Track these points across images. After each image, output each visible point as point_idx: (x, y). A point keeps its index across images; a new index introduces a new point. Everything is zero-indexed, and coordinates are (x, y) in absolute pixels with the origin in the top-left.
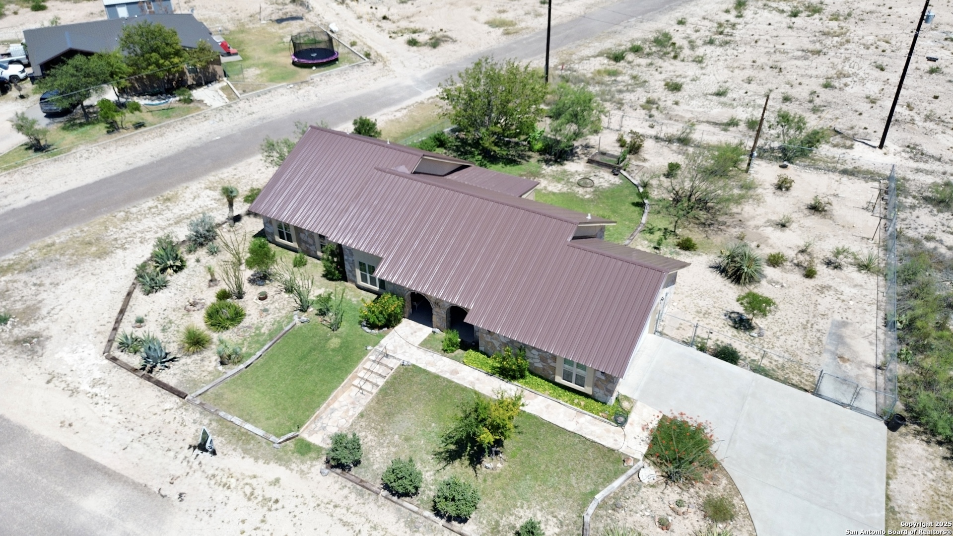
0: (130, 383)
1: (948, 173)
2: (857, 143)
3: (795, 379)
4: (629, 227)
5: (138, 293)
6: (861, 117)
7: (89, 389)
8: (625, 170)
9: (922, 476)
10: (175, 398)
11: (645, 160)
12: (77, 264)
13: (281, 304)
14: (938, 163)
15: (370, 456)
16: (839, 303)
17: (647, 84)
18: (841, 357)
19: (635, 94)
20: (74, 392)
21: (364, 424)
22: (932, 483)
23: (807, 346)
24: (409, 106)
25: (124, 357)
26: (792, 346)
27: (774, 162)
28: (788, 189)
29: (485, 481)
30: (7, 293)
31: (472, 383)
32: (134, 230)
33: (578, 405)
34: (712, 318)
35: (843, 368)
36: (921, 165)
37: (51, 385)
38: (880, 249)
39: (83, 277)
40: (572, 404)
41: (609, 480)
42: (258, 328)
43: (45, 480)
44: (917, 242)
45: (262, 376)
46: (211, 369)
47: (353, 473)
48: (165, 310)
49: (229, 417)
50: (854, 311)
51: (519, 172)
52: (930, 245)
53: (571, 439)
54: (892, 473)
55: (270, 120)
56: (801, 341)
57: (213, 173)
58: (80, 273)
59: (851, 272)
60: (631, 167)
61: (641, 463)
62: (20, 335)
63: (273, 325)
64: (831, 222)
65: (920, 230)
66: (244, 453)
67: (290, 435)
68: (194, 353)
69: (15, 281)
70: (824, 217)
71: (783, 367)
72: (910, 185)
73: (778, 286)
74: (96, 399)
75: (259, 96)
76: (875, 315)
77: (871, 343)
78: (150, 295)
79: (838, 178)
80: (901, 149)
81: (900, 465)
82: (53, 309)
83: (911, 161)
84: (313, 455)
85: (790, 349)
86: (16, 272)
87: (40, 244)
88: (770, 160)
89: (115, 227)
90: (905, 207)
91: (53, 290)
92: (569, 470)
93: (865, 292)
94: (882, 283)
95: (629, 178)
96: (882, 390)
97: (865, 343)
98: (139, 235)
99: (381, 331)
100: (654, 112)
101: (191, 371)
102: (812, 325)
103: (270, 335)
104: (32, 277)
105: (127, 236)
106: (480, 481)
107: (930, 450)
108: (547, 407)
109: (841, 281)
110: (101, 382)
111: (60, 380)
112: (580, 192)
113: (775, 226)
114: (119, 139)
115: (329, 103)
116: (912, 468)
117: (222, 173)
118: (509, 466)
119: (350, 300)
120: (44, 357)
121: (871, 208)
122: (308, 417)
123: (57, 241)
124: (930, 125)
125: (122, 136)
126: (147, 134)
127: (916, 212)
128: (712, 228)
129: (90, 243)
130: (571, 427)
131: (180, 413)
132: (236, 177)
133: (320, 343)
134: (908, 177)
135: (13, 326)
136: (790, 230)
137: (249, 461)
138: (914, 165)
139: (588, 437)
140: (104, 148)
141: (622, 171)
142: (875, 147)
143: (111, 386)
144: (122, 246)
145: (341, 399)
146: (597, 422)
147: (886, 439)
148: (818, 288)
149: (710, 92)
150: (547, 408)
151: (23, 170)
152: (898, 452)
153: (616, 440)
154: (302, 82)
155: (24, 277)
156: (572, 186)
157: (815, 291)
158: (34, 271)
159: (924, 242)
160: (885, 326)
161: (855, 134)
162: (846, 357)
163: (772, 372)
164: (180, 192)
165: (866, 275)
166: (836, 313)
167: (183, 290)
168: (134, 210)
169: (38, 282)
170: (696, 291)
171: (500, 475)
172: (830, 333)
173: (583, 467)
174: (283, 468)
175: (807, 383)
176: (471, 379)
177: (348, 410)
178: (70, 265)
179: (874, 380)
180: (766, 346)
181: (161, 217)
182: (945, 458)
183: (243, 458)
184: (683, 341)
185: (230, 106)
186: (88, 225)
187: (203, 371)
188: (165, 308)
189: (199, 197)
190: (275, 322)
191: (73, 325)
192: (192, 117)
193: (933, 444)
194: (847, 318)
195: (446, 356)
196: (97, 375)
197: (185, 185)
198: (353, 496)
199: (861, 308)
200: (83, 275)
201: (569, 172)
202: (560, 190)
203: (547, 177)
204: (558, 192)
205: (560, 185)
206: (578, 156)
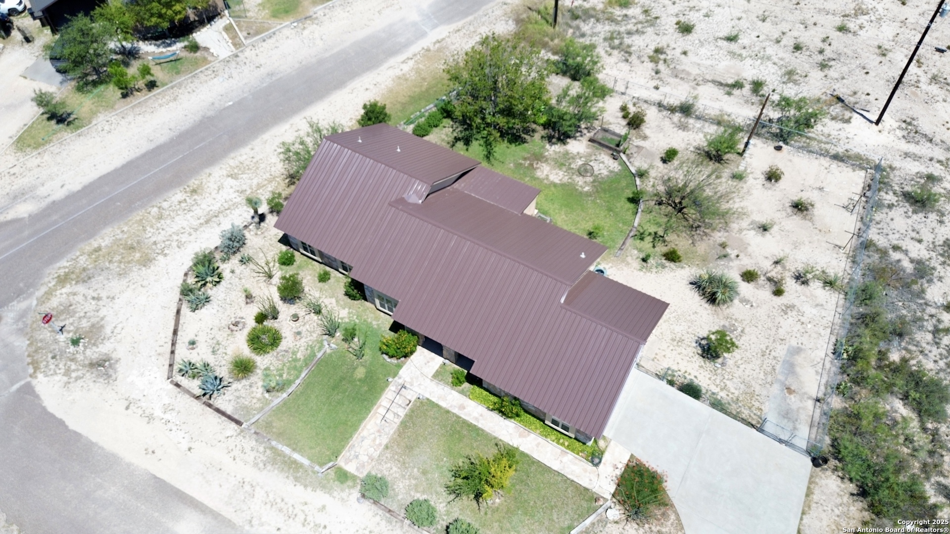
0: (195, 409)
1: (935, 160)
2: (855, 115)
3: (745, 413)
4: (621, 232)
5: (185, 310)
6: (868, 77)
7: (162, 415)
8: (624, 153)
9: (830, 511)
10: (233, 425)
11: (645, 138)
12: (125, 273)
13: (312, 326)
14: (929, 144)
15: (395, 487)
16: (799, 326)
17: (658, 21)
18: (788, 389)
19: (643, 37)
20: (150, 418)
21: (389, 456)
22: (836, 518)
23: (762, 376)
24: (415, 55)
25: (184, 381)
26: (749, 376)
27: (770, 142)
28: (777, 181)
29: (486, 514)
30: (71, 308)
31: (477, 419)
32: (170, 231)
33: (563, 444)
34: (684, 346)
35: (788, 401)
36: (912, 148)
37: (130, 411)
38: (849, 260)
39: (134, 289)
40: (558, 443)
41: (583, 517)
42: (294, 353)
43: (143, 507)
44: (884, 253)
45: (302, 404)
46: (259, 395)
47: (383, 503)
48: (211, 329)
49: (280, 447)
50: (810, 336)
51: (524, 154)
52: (895, 256)
53: (556, 477)
54: (806, 509)
55: (279, 76)
56: (757, 371)
57: (232, 155)
58: (131, 284)
59: (816, 287)
60: (632, 150)
61: (609, 503)
62: (93, 357)
63: (307, 349)
64: (810, 224)
65: (891, 237)
66: (296, 481)
67: (330, 464)
68: (243, 378)
69: (75, 294)
70: (805, 218)
71: (738, 400)
72: (895, 176)
73: (748, 306)
74: (170, 425)
75: (264, 41)
76: (827, 341)
77: (817, 372)
78: (196, 311)
79: (827, 165)
80: (897, 124)
81: (815, 501)
82: (115, 327)
83: (903, 141)
84: (350, 483)
85: (747, 379)
86: (74, 282)
87: (87, 248)
88: (766, 138)
89: (152, 227)
90: (883, 205)
91: (111, 304)
92: (552, 507)
93: (824, 313)
94: (842, 302)
95: (628, 164)
96: (816, 424)
97: (812, 371)
98: (175, 238)
99: (399, 361)
100: (661, 66)
101: (243, 398)
102: (770, 351)
103: (305, 360)
104: (89, 289)
105: (165, 239)
106: (482, 513)
107: (843, 486)
108: (538, 445)
109: (805, 299)
110: (170, 408)
111: (136, 406)
112: (580, 183)
113: (757, 229)
114: (135, 106)
115: (335, 50)
116: (824, 504)
117: (241, 155)
118: (505, 501)
119: (371, 323)
120: (118, 381)
121: (851, 207)
122: (343, 447)
123: (103, 244)
124: (934, 89)
125: (138, 101)
126: (160, 97)
127: (893, 213)
128: (698, 232)
129: (132, 248)
130: (555, 466)
131: (239, 440)
132: (254, 160)
133: (348, 372)
134: (896, 164)
135: (85, 347)
136: (771, 234)
137: (300, 488)
138: (905, 147)
139: (569, 476)
140: (123, 118)
141: (622, 154)
142: (871, 122)
143: (179, 412)
144: (163, 252)
145: (368, 427)
146: (577, 461)
147: (809, 476)
148: (783, 308)
149: (721, 35)
150: (538, 447)
151: (51, 149)
152: (817, 488)
153: (591, 480)
154: (306, 18)
155: (81, 289)
156: (573, 174)
157: (780, 311)
158: (89, 281)
159: (891, 252)
160: (834, 354)
161: (856, 103)
162: (793, 388)
163: (727, 405)
164: (204, 181)
165: (829, 292)
166: (793, 337)
167: (223, 306)
168: (165, 205)
169: (96, 296)
170: (674, 315)
171: (498, 508)
172: (784, 361)
173: (563, 504)
174: (327, 496)
175: (754, 417)
176: (476, 414)
177: (375, 439)
178: (120, 275)
179: (811, 413)
180: (726, 377)
181: (191, 214)
182: (852, 494)
183: (295, 485)
184: (656, 374)
185: (237, 56)
186: (126, 224)
187: (253, 398)
188: (211, 327)
189: (223, 188)
190: (308, 346)
191: (135, 345)
192: (201, 72)
193: (846, 480)
194: (802, 344)
195: (454, 390)
196: (166, 400)
197: (207, 171)
198: (383, 523)
199: (816, 333)
200: (133, 287)
201: (571, 155)
202: (561, 180)
203: (549, 161)
204: (559, 182)
205: (561, 173)
206: (581, 132)
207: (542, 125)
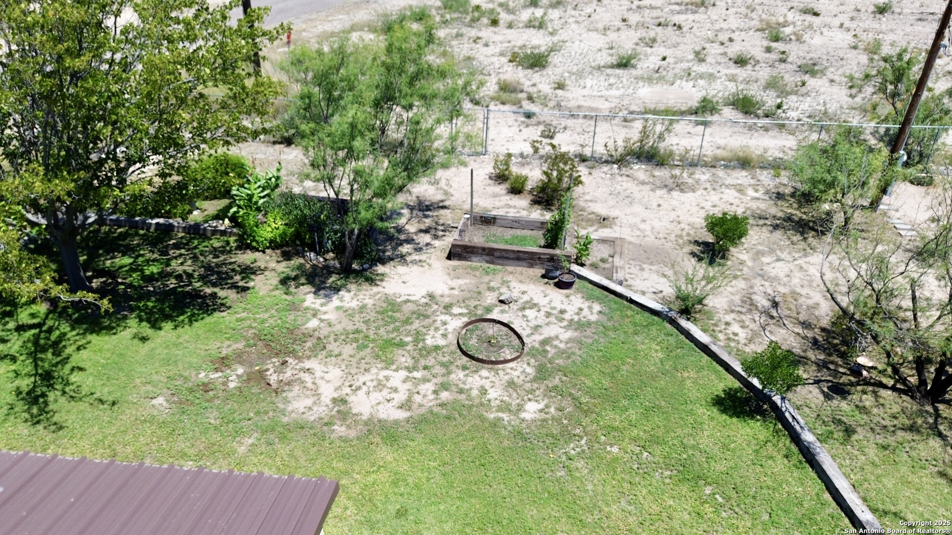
8: (583, 264)
60: (596, 252)
95: (616, 288)
141: (577, 269)
201: (410, 307)
202: (406, 405)
203: (333, 347)
204: (402, 415)
205: (397, 378)
206: (409, 241)
207: (274, 245)
